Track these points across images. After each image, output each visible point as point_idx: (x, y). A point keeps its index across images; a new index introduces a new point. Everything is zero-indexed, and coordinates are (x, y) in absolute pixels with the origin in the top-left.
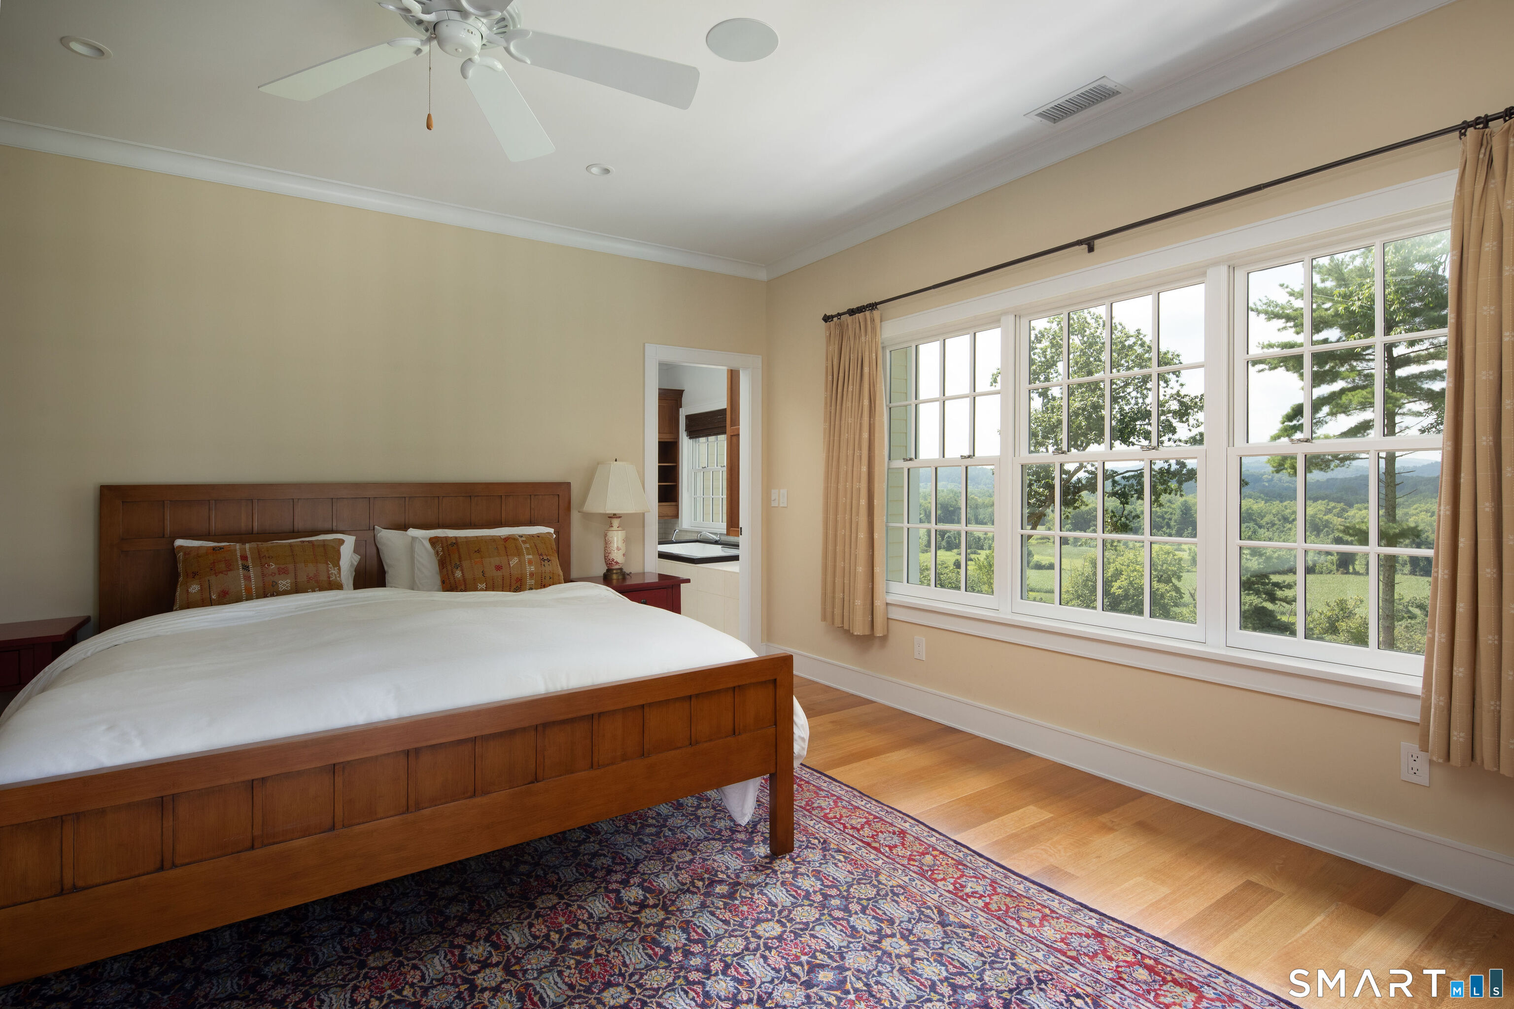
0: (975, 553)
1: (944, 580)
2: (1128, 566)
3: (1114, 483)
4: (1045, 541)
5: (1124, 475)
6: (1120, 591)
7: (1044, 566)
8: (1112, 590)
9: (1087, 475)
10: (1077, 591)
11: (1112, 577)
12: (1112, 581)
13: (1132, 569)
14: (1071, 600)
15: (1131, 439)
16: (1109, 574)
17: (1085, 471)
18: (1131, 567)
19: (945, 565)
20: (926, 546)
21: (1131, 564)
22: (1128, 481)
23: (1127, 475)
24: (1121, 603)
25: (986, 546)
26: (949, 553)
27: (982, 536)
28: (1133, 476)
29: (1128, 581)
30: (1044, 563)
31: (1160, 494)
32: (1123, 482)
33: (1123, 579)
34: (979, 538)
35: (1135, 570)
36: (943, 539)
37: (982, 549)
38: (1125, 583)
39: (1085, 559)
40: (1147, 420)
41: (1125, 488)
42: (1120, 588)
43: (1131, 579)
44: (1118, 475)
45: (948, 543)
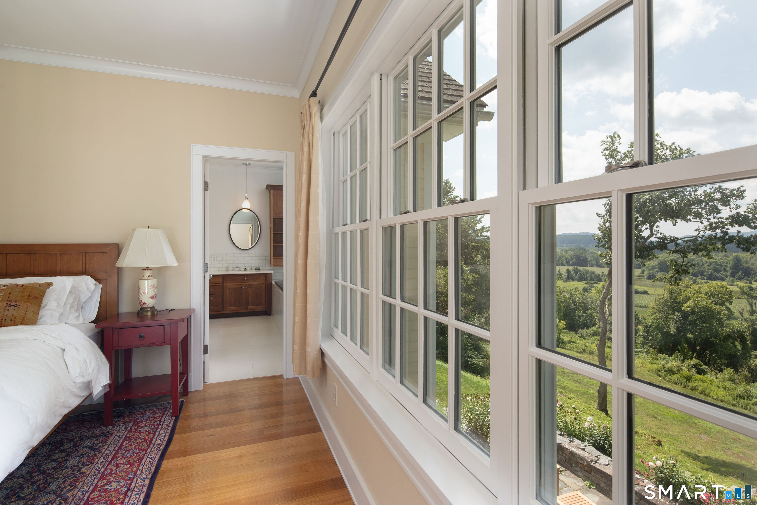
0: (596, 283)
1: (575, 298)
2: (694, 294)
3: (677, 244)
4: (641, 277)
5: (684, 239)
6: (688, 309)
7: (640, 292)
8: (683, 308)
9: (657, 240)
10: (659, 308)
11: (683, 300)
12: (683, 303)
13: (697, 296)
14: (655, 313)
15: (689, 218)
16: (681, 299)
17: (655, 237)
18: (696, 295)
19: (578, 290)
20: (566, 279)
21: (696, 293)
22: (687, 243)
23: (686, 239)
24: (689, 316)
25: (603, 280)
26: (580, 283)
27: (600, 274)
28: (690, 240)
29: (694, 303)
30: (640, 290)
31: (710, 251)
32: (683, 244)
33: (691, 302)
34: (599, 275)
35: (699, 297)
36: (576, 275)
37: (601, 281)
38: (692, 305)
39: (665, 289)
40: (699, 206)
41: (684, 248)
42: (688, 307)
43: (696, 302)
44: (679, 239)
45: (579, 277)
